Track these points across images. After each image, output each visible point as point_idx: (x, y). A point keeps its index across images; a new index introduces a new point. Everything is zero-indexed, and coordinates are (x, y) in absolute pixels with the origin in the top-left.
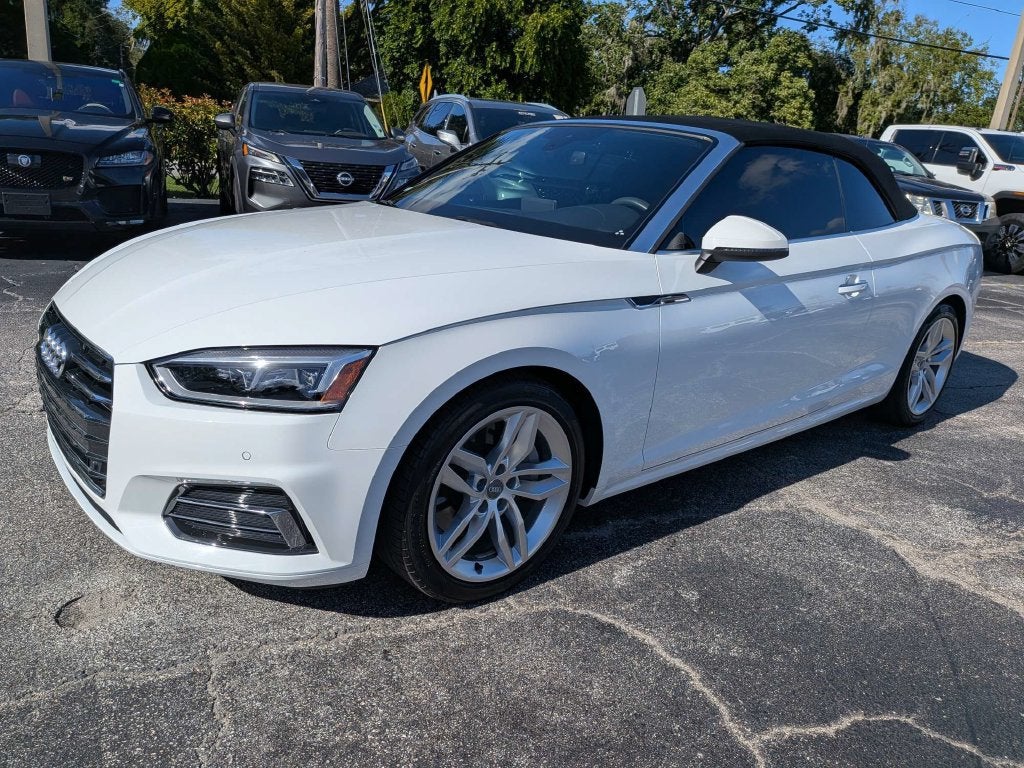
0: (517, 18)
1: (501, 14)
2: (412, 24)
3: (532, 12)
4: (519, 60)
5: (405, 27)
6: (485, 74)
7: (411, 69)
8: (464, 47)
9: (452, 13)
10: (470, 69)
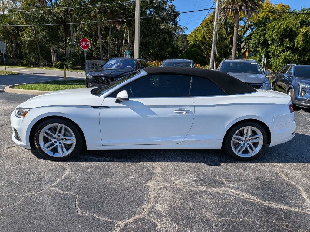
0: (297, 30)
1: (291, 29)
2: (260, 36)
3: (303, 27)
4: (296, 44)
5: (258, 37)
6: (284, 49)
7: (259, 49)
8: (276, 41)
9: (273, 30)
10: (278, 48)
